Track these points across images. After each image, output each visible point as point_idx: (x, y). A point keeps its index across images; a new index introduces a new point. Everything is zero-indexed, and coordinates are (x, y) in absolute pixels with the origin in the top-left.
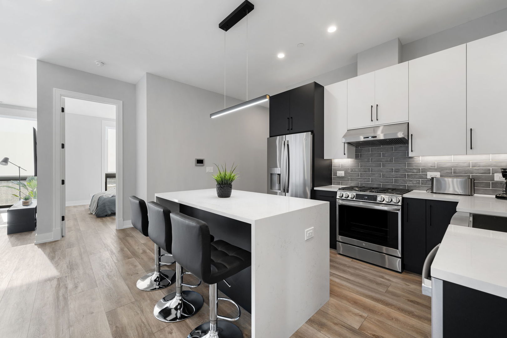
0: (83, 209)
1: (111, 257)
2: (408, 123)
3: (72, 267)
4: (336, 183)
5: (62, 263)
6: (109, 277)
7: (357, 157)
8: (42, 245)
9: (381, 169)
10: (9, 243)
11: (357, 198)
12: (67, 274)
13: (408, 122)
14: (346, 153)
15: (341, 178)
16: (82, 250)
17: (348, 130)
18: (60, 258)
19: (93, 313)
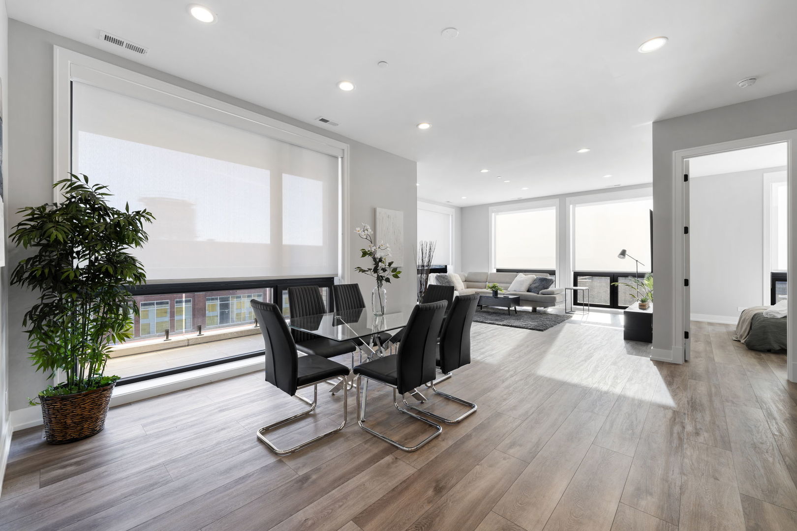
0: (723, 330)
1: (767, 421)
3: (694, 406)
5: (682, 395)
6: (757, 449)
8: (659, 364)
10: (625, 349)
12: (686, 412)
16: (713, 390)
18: (678, 387)
19: (719, 480)
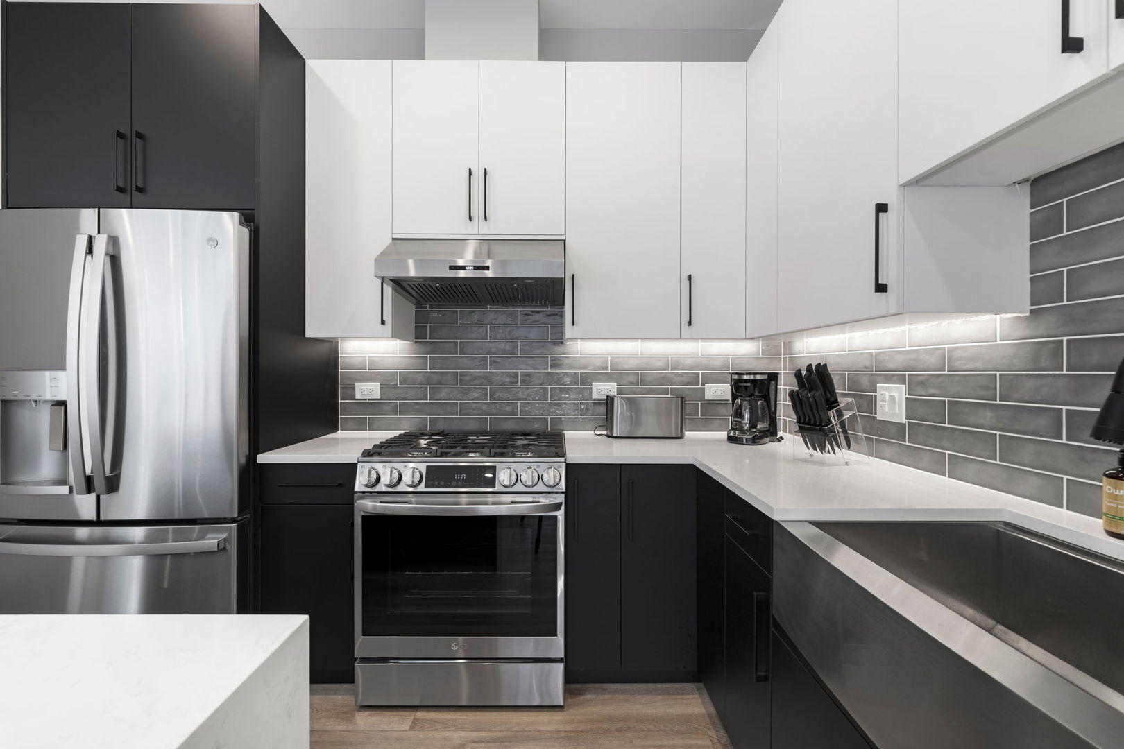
2: (565, 241)
4: (351, 424)
7: (420, 335)
9: (487, 374)
11: (430, 483)
13: (563, 238)
14: (388, 317)
15: (370, 405)
17: (393, 239)
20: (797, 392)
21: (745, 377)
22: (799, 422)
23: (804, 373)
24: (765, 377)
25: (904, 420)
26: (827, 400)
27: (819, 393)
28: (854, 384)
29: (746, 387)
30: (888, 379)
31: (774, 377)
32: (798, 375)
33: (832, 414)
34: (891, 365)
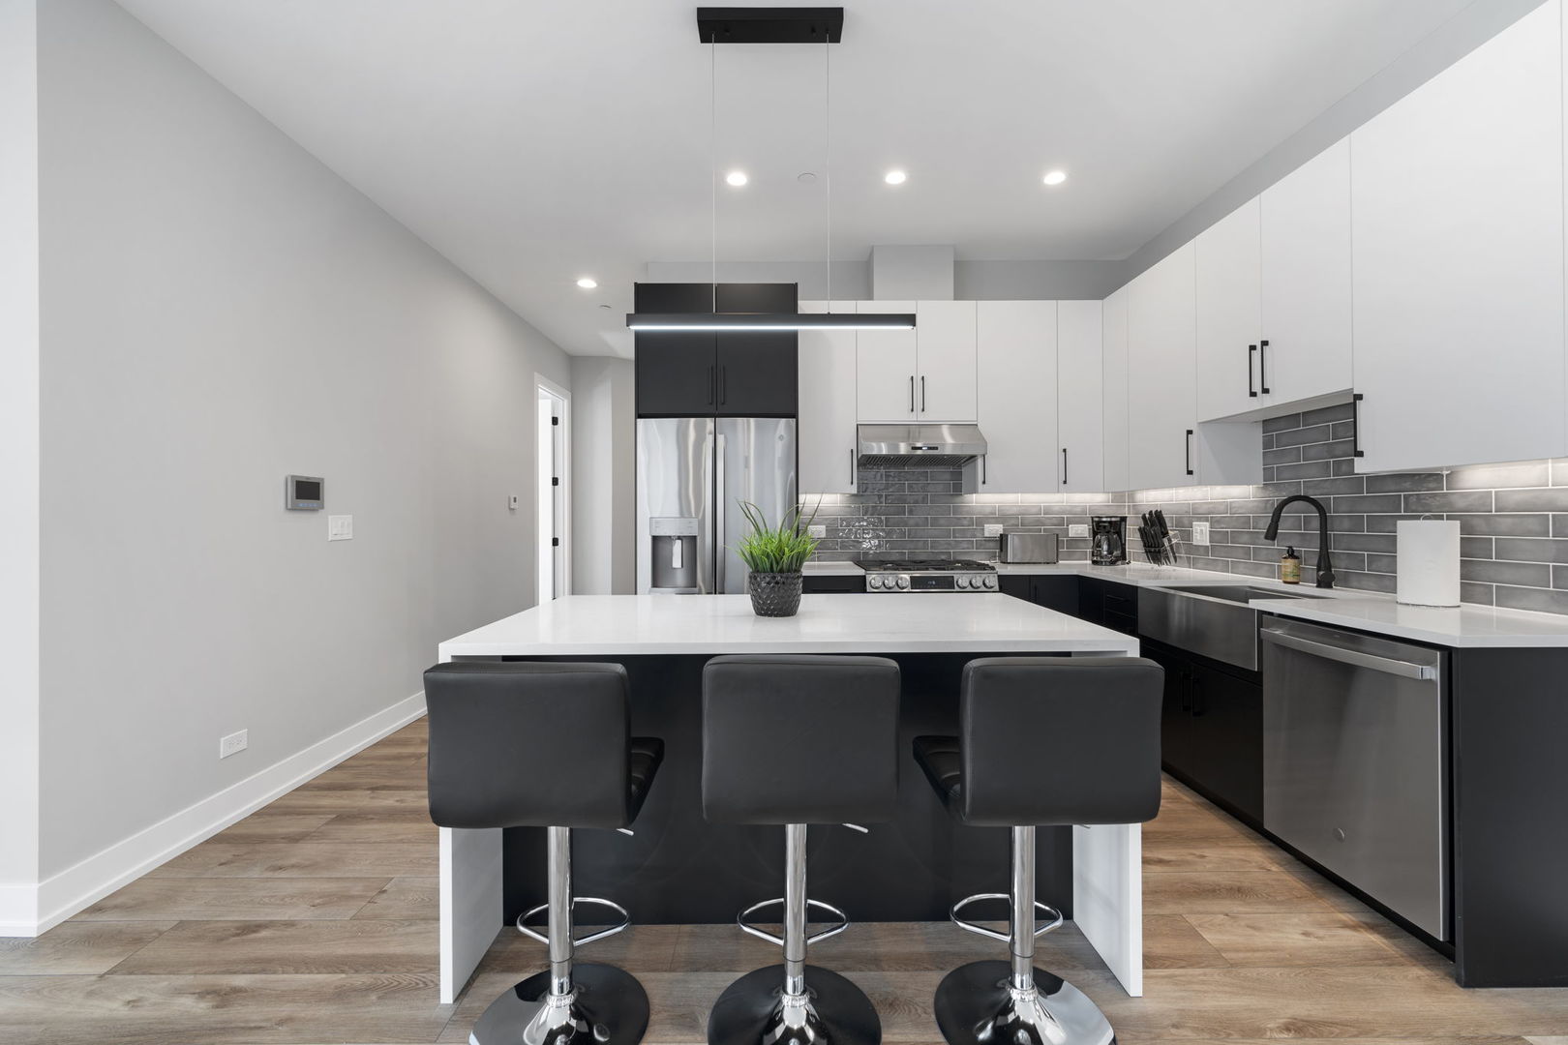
2: (977, 425)
13: (976, 422)
14: (855, 479)
17: (857, 425)
20: (1144, 528)
21: (1104, 519)
22: (1145, 546)
23: (1147, 516)
24: (1118, 519)
25: (1208, 544)
26: (1162, 532)
27: (1157, 528)
28: (1179, 523)
29: (1105, 527)
30: (1199, 519)
31: (1124, 519)
32: (1144, 517)
33: (1165, 540)
34: (1201, 511)
